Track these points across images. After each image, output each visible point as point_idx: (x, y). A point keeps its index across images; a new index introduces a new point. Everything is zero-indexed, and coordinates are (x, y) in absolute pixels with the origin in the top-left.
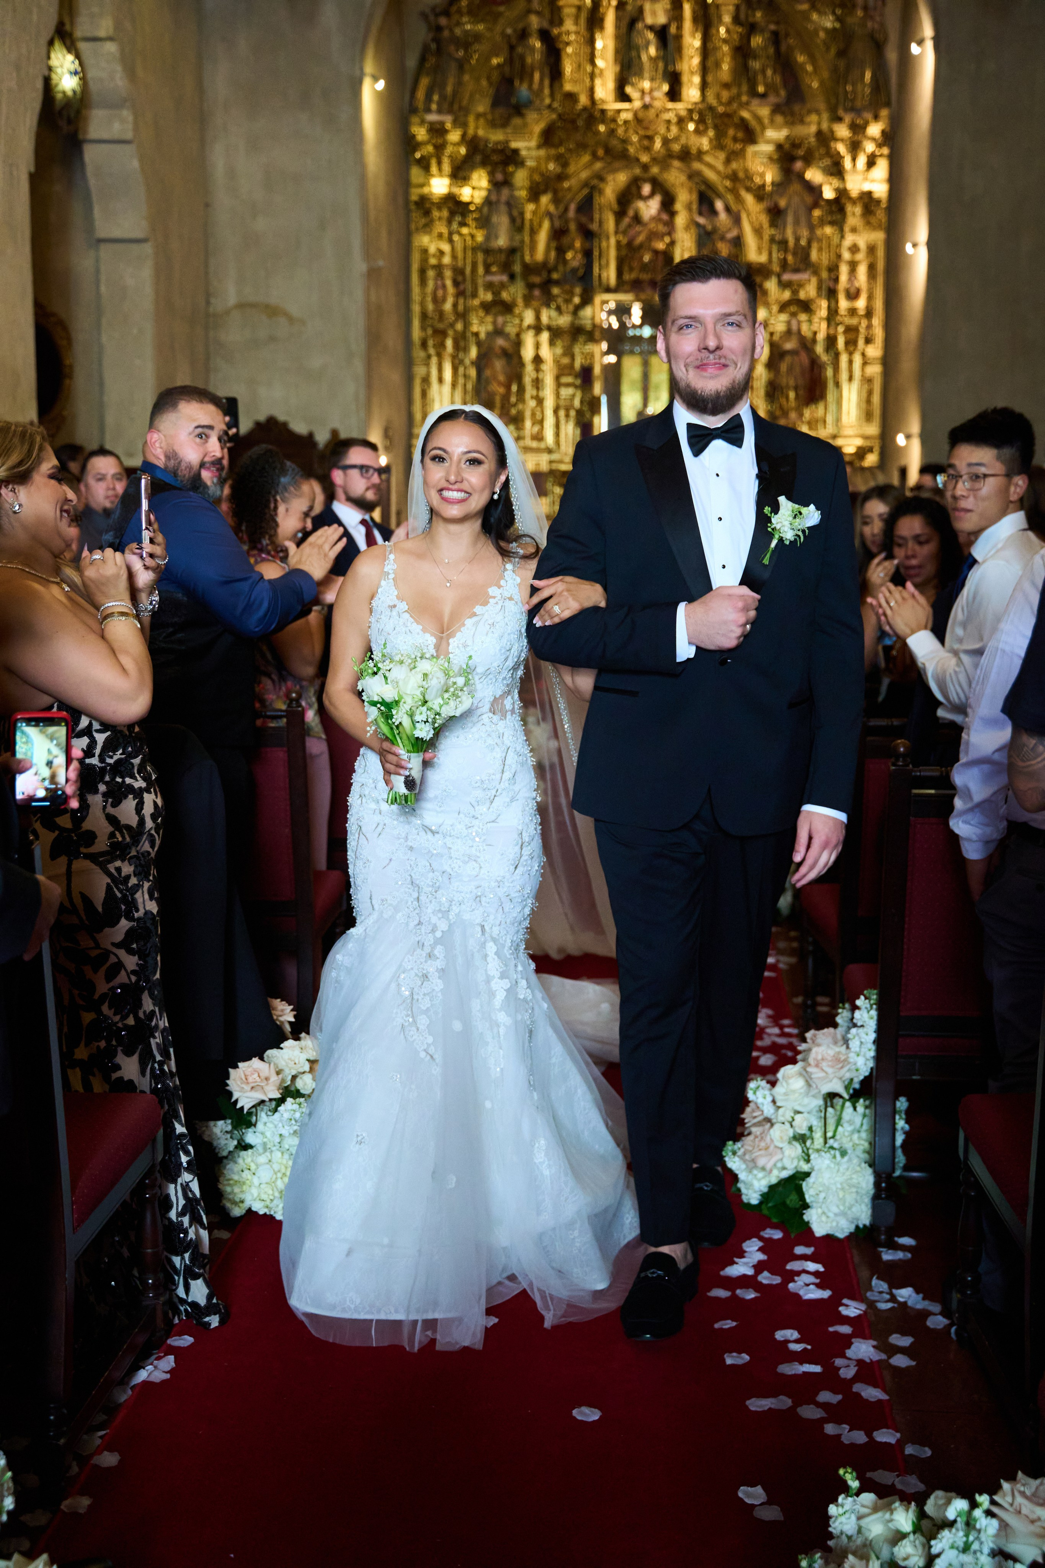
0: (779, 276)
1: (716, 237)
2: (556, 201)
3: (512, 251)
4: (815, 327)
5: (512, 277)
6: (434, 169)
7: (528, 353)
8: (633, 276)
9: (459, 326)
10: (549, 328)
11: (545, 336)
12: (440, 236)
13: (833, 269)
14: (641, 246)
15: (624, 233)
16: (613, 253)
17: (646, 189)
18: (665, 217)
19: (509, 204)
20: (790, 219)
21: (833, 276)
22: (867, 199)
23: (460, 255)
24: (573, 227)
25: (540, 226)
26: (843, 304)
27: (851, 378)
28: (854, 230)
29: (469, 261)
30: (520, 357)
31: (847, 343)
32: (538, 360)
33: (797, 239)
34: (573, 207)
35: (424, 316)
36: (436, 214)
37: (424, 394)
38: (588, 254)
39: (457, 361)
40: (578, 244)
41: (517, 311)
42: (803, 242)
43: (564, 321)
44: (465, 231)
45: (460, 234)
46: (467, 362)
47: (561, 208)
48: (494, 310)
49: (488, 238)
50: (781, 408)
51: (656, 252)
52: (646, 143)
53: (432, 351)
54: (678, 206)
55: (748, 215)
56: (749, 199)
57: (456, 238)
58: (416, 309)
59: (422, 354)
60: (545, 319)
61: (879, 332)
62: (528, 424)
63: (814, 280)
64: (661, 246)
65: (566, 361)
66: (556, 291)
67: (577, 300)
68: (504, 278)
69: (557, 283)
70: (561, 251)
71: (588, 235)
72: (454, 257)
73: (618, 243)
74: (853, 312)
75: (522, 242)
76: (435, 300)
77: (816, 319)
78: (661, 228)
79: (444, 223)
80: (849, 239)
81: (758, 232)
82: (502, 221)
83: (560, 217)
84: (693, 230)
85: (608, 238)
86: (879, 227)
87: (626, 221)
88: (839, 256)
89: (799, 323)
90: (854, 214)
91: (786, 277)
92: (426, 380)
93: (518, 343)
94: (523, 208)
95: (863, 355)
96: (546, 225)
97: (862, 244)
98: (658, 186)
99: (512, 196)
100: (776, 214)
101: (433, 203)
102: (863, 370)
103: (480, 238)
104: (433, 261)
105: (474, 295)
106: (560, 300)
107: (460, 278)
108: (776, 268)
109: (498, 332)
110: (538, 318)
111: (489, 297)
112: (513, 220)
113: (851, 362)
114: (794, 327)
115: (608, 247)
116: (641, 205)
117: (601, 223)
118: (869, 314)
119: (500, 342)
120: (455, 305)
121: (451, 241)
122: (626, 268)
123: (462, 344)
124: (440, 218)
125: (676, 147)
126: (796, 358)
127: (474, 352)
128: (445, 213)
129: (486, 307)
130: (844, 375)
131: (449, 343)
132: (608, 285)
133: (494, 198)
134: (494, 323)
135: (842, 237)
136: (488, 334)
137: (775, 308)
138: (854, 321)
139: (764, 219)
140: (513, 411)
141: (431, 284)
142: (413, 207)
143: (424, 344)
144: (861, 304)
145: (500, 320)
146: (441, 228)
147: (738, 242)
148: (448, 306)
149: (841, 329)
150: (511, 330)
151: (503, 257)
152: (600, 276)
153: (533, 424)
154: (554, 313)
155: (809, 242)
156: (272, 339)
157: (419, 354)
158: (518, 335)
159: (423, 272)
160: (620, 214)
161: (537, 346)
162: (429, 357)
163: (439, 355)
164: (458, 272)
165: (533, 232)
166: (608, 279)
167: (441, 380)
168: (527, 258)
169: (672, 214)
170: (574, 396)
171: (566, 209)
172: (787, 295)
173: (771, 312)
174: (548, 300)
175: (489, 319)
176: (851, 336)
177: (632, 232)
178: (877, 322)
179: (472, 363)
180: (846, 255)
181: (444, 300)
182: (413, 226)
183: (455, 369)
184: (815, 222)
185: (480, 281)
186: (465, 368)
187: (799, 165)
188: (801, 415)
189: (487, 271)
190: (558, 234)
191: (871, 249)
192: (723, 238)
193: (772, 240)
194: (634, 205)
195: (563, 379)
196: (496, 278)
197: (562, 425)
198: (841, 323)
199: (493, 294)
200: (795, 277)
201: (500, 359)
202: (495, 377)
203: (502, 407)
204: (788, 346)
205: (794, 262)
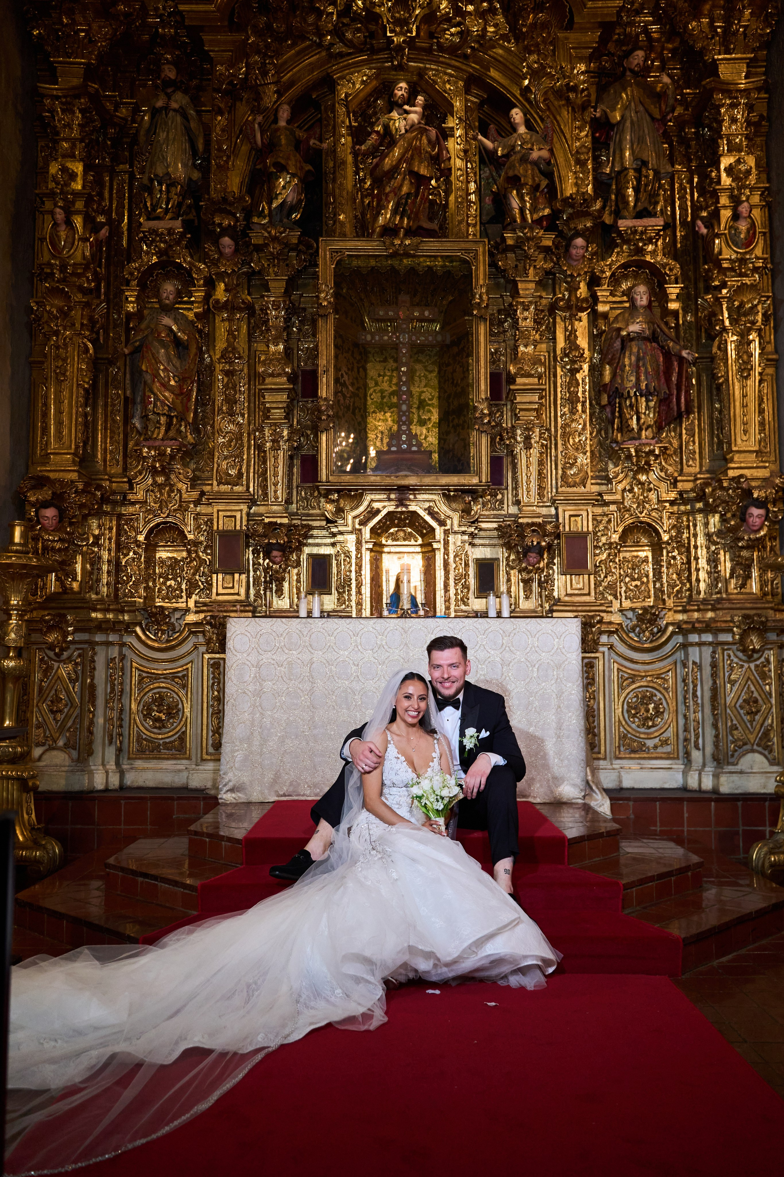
1: (514, 157)
7: (215, 346)
8: (382, 221)
10: (249, 308)
11: (243, 319)
14: (394, 170)
15: (368, 155)
17: (401, 89)
18: (431, 132)
19: (183, 113)
20: (628, 138)
24: (284, 142)
30: (202, 351)
32: (230, 354)
33: (641, 164)
34: (285, 112)
36: (62, 119)
40: (294, 166)
41: (198, 279)
42: (649, 171)
49: (150, 164)
50: (624, 427)
51: (419, 180)
55: (562, 132)
62: (215, 456)
64: (426, 170)
66: (257, 240)
68: (178, 226)
69: (260, 228)
70: (266, 180)
72: (93, 186)
74: (744, 264)
78: (427, 147)
80: (730, 157)
81: (578, 157)
82: (173, 137)
83: (264, 131)
85: (342, 166)
87: (372, 138)
89: (650, 293)
90: (734, 119)
91: (623, 224)
93: (200, 331)
96: (244, 144)
97: (752, 165)
104: (53, 186)
106: (265, 260)
107: (100, 219)
109: (165, 308)
110: (231, 291)
111: (153, 258)
112: (191, 140)
113: (743, 344)
114: (642, 299)
116: (392, 114)
119: (167, 321)
120: (90, 259)
121: (86, 164)
122: (370, 219)
126: (648, 346)
131: (76, 314)
133: (160, 104)
134: (159, 296)
136: (149, 311)
137: (607, 275)
139: (587, 137)
145: (168, 288)
147: (547, 167)
150: (190, 309)
151: (173, 194)
155: (657, 175)
158: (199, 317)
160: (361, 134)
161: (231, 333)
164: (98, 209)
165: (223, 156)
168: (214, 194)
169: (442, 131)
171: (274, 119)
174: (247, 257)
176: (744, 301)
177: (380, 153)
180: (727, 180)
187: (638, 58)
190: (261, 155)
192: (524, 162)
194: (383, 120)
195: (268, 380)
196: (162, 226)
197: (270, 455)
198: (724, 285)
199: (160, 253)
200: (640, 224)
201: (164, 346)
202: (156, 375)
203: (169, 426)
204: (634, 328)
205: (637, 200)
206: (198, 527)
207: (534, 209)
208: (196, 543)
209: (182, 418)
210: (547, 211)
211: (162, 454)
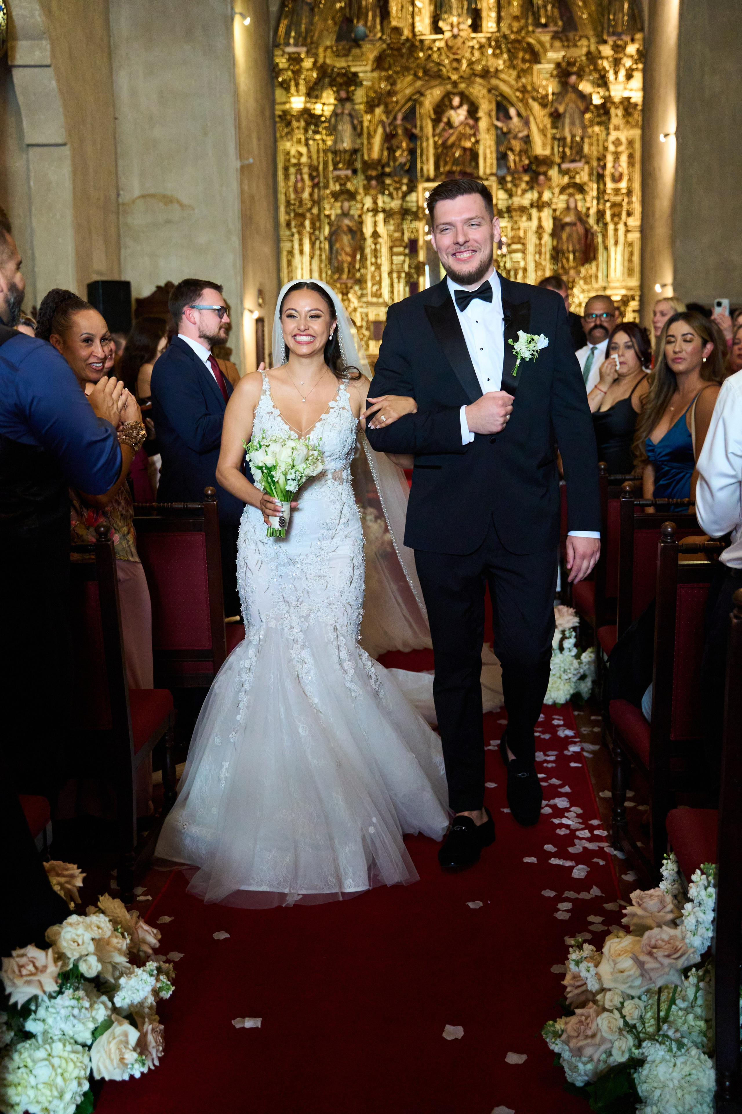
0: (559, 165)
1: (511, 136)
2: (387, 112)
3: (355, 151)
4: (588, 205)
5: (355, 172)
6: (293, 89)
7: (368, 230)
8: (447, 168)
9: (315, 211)
10: (384, 211)
11: (381, 216)
12: (299, 141)
13: (601, 159)
14: (453, 145)
15: (440, 135)
16: (431, 151)
17: (456, 101)
18: (471, 122)
19: (350, 115)
20: (567, 121)
21: (602, 163)
22: (627, 104)
23: (314, 156)
24: (400, 131)
25: (375, 132)
26: (610, 185)
27: (616, 243)
28: (617, 128)
29: (321, 160)
30: (362, 233)
31: (613, 216)
32: (375, 235)
33: (573, 136)
34: (400, 116)
35: (288, 203)
36: (295, 124)
37: (289, 263)
38: (412, 152)
39: (313, 238)
40: (404, 145)
41: (359, 198)
42: (578, 139)
43: (395, 204)
44: (318, 137)
45: (314, 140)
46: (322, 238)
47: (391, 117)
48: (341, 198)
49: (335, 142)
50: (563, 267)
51: (465, 149)
52: (455, 65)
53: (294, 230)
54: (481, 114)
55: (535, 119)
56: (536, 106)
57: (311, 142)
58: (282, 198)
59: (288, 233)
60: (380, 204)
61: (637, 207)
62: (369, 284)
63: (586, 168)
64: (468, 144)
65: (397, 235)
66: (388, 181)
67: (404, 188)
68: (349, 172)
69: (389, 175)
70: (391, 150)
71: (412, 137)
72: (310, 157)
73: (435, 143)
74: (617, 191)
75: (362, 144)
76: (296, 191)
77: (588, 198)
78: (469, 131)
79: (302, 131)
80: (614, 135)
81: (543, 132)
82: (346, 129)
83: (390, 124)
84: (493, 132)
85: (427, 139)
86: (637, 125)
87: (442, 125)
88: (606, 149)
89: (576, 201)
90: (617, 115)
91: (564, 166)
92: (291, 253)
93: (361, 223)
94: (362, 117)
95: (626, 224)
96: (380, 130)
97: (624, 140)
98: (465, 98)
99: (353, 109)
100: (556, 117)
101: (293, 116)
102: (626, 236)
103: (329, 143)
104: (294, 161)
105: (326, 187)
106: (391, 189)
107: (315, 174)
108: (557, 160)
109: (345, 214)
110: (375, 202)
111: (338, 188)
112: (354, 128)
113: (616, 230)
114: (572, 205)
115: (428, 146)
116: (452, 112)
117: (421, 128)
118: (629, 193)
119: (347, 222)
120: (311, 195)
121: (307, 145)
122: (442, 163)
123: (317, 224)
124: (298, 128)
125: (479, 68)
126: (574, 228)
127: (327, 230)
128: (302, 123)
129: (336, 196)
130: (611, 241)
131: (307, 223)
132: (428, 176)
133: (339, 111)
134: (342, 207)
135: (608, 134)
136: (337, 216)
137: (557, 190)
138: (618, 199)
139: (547, 122)
140: (358, 275)
141: (292, 178)
142: (277, 119)
143: (288, 225)
144: (623, 185)
145: (346, 204)
146: (299, 135)
147: (527, 140)
148: (306, 195)
149: (608, 204)
150: (355, 212)
151: (347, 157)
152: (422, 169)
153: (373, 285)
154: (387, 199)
155: (582, 139)
156: (168, 222)
157: (284, 232)
158: (360, 216)
159: (286, 169)
160: (436, 121)
161: (375, 224)
162: (293, 235)
163: (300, 233)
164: (313, 169)
165: (370, 136)
166: (428, 170)
167: (301, 252)
168: (366, 157)
169: (477, 120)
170: (404, 261)
171: (395, 118)
172: (566, 180)
173: (553, 194)
174: (382, 188)
175: (338, 205)
176: (616, 210)
177: (446, 135)
178: (636, 198)
179: (326, 239)
180: (611, 148)
181: (303, 190)
182: (278, 135)
183: (313, 244)
184: (587, 123)
185: (331, 176)
186: (321, 242)
187: (573, 79)
188: (578, 273)
189: (335, 168)
190: (389, 138)
191: (631, 143)
192: (515, 137)
193: (554, 138)
194: (447, 114)
195: (395, 250)
196: (343, 173)
197: (395, 285)
198: (608, 201)
199: (341, 185)
200: (572, 166)
201: (346, 235)
202: (343, 249)
203: (349, 272)
204: (568, 220)
205: (571, 154)
206: (362, 319)
207: (521, 160)
208: (361, 327)
209: (354, 267)
210: (527, 162)
211: (346, 287)
